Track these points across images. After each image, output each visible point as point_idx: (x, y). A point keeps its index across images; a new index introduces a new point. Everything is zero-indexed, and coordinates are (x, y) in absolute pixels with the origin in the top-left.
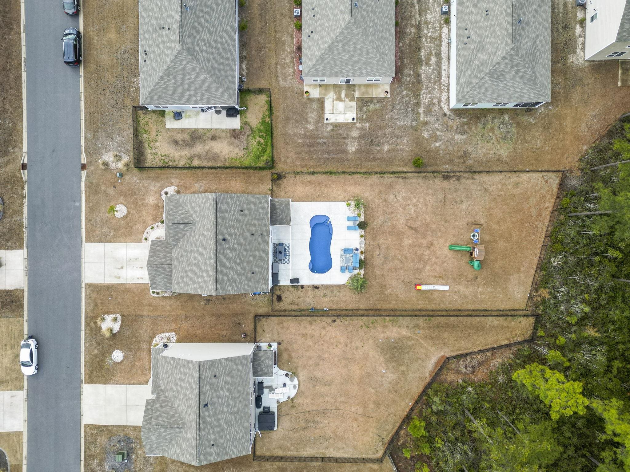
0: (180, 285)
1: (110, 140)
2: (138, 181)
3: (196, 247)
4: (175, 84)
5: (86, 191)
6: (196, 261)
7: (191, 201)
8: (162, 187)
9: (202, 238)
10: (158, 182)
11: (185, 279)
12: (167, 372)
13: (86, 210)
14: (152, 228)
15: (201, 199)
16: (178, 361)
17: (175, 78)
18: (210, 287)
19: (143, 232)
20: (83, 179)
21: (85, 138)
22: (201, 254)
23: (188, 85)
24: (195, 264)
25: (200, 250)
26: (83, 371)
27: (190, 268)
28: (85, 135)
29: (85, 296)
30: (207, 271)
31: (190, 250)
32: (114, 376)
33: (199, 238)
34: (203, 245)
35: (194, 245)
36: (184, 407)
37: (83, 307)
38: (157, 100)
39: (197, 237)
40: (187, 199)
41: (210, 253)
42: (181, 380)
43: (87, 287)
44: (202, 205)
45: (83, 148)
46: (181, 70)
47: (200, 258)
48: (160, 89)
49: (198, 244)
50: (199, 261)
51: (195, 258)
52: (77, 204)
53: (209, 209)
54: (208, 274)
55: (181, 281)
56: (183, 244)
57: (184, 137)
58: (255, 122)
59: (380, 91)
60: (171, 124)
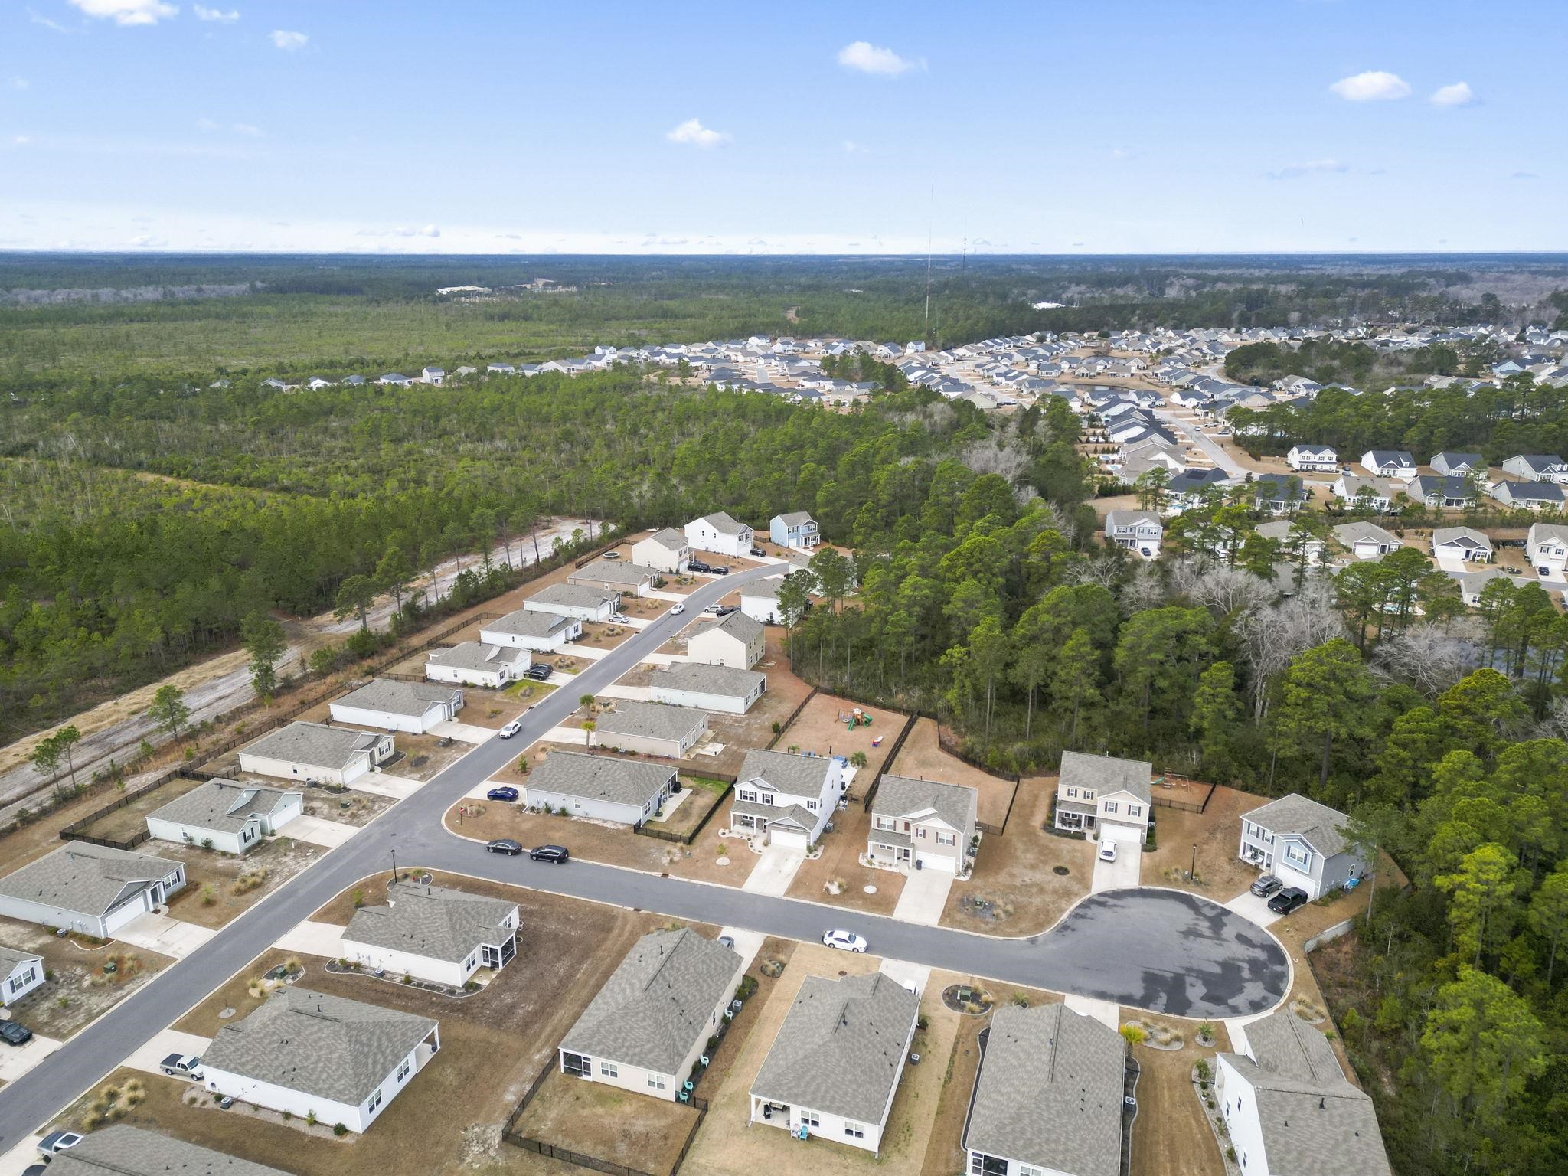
0: (815, 790)
1: (651, 853)
2: (701, 847)
3: (787, 770)
4: (641, 781)
7: (747, 768)
8: (716, 835)
9: (781, 764)
10: (708, 836)
11: (811, 785)
14: (752, 846)
15: (750, 760)
19: (754, 855)
20: (676, 878)
21: (638, 869)
22: (794, 767)
23: (647, 776)
25: (790, 767)
28: (636, 868)
29: (797, 898)
30: (809, 764)
31: (788, 776)
33: (780, 767)
34: (787, 764)
38: (646, 798)
39: (778, 768)
40: (744, 772)
44: (755, 760)
45: (647, 873)
46: (635, 772)
47: (797, 769)
48: (639, 790)
49: (785, 768)
50: (799, 770)
54: (813, 763)
55: (811, 789)
56: (778, 780)
57: (679, 816)
58: (693, 783)
59: (710, 733)
60: (663, 819)
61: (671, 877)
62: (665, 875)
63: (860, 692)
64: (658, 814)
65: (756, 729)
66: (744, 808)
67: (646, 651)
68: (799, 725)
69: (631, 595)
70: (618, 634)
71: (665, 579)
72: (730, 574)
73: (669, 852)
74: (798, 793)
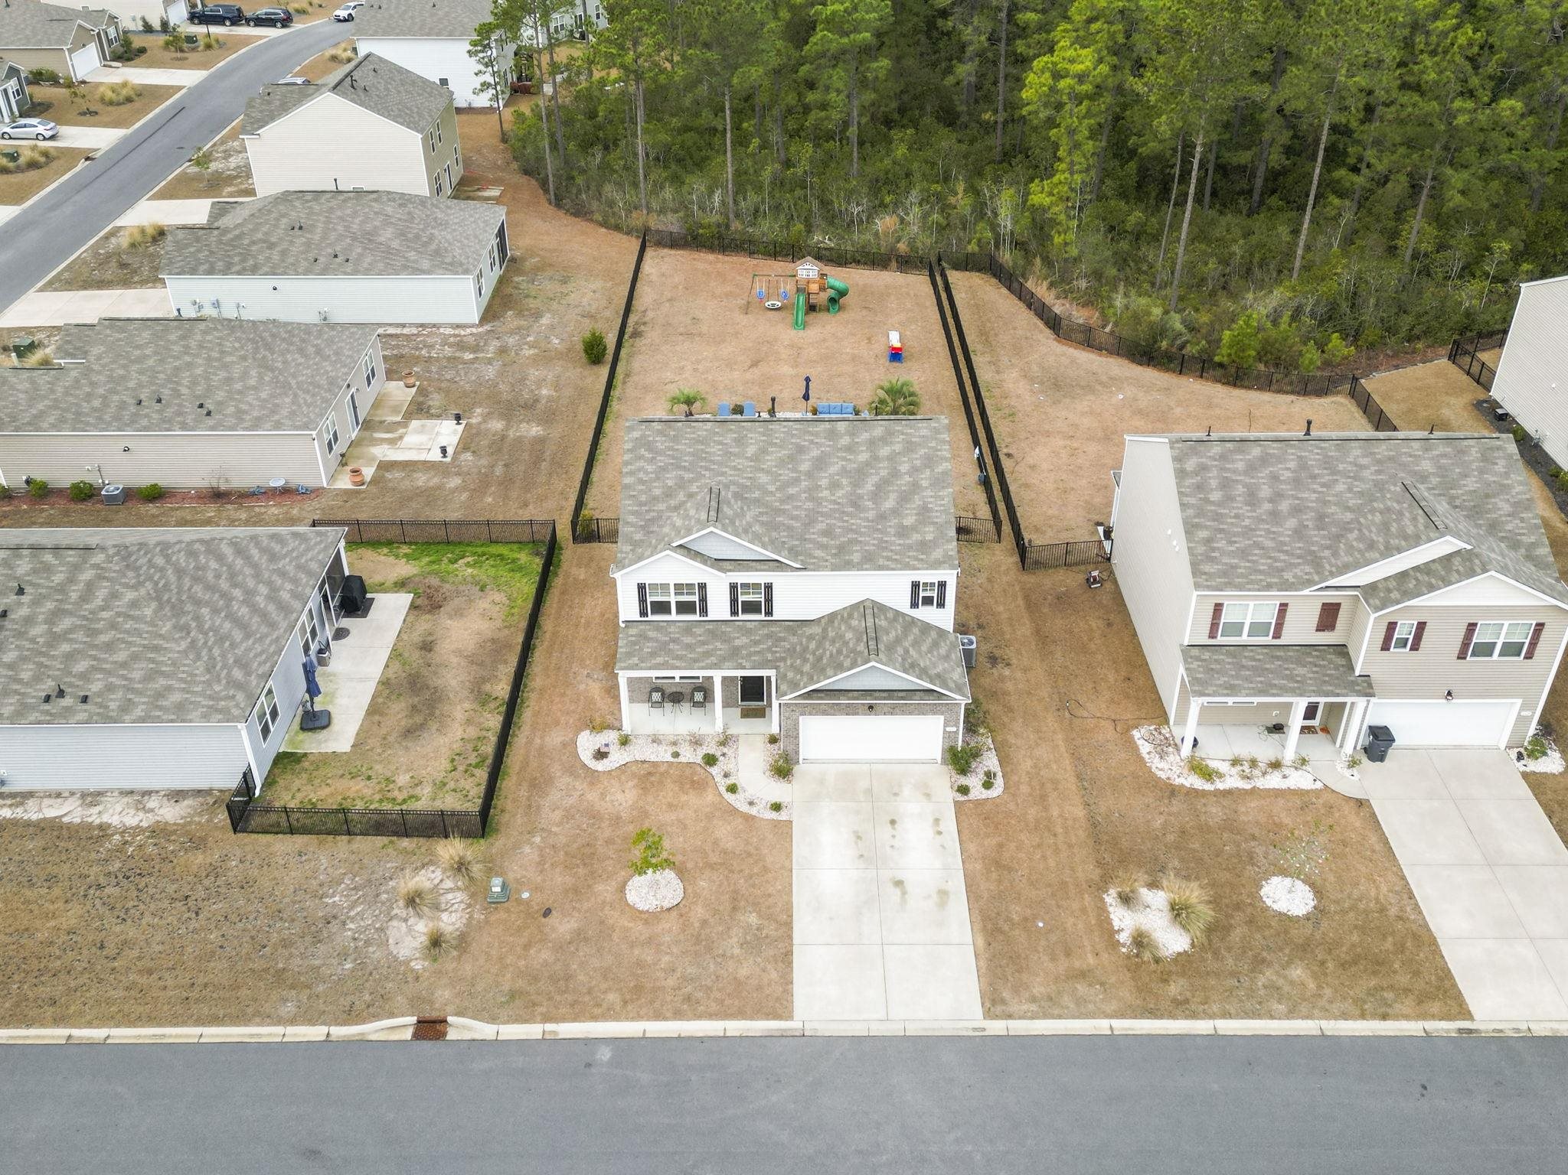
0: (930, 537)
1: (334, 927)
2: (537, 840)
3: (797, 480)
4: (216, 611)
5: (547, 1019)
6: (845, 481)
7: (643, 498)
8: (575, 767)
9: (770, 461)
10: (550, 781)
11: (909, 521)
12: (1244, 553)
13: (638, 1017)
14: (732, 789)
15: (641, 463)
16: (1190, 512)
17: (198, 603)
18: (924, 432)
19: (748, 818)
20: (486, 1031)
21: (293, 1021)
22: (820, 463)
23: (235, 585)
24: (856, 485)
25: (805, 467)
26: (1413, 1028)
27: (869, 504)
28: (280, 1021)
29: (1046, 1016)
30: (872, 443)
31: (809, 505)
32: (1383, 910)
33: (768, 472)
34: (791, 458)
35: (792, 491)
36: (1340, 487)
37: (1101, 1026)
38: (248, 674)
39: (764, 478)
40: (633, 513)
41: (817, 435)
42: (1252, 499)
43: (999, 1009)
44: (662, 460)
45: (339, 1032)
46: (179, 578)
47: (833, 469)
48: (216, 652)
49: (786, 474)
50: (844, 471)
51: (834, 486)
52: (605, 1054)
53: (675, 439)
54: (884, 440)
55: (916, 537)
56: (789, 528)
57: (398, 712)
58: (405, 569)
59: (400, 393)
60: (340, 738)
61: (463, 1028)
62: (430, 1028)
63: (768, 228)
64: (314, 721)
65: (535, 361)
66: (663, 652)
67: (128, 199)
68: (652, 335)
69: (53, 79)
70: (33, 165)
71: (137, 42)
72: (297, 26)
73: (413, 900)
74: (870, 562)
